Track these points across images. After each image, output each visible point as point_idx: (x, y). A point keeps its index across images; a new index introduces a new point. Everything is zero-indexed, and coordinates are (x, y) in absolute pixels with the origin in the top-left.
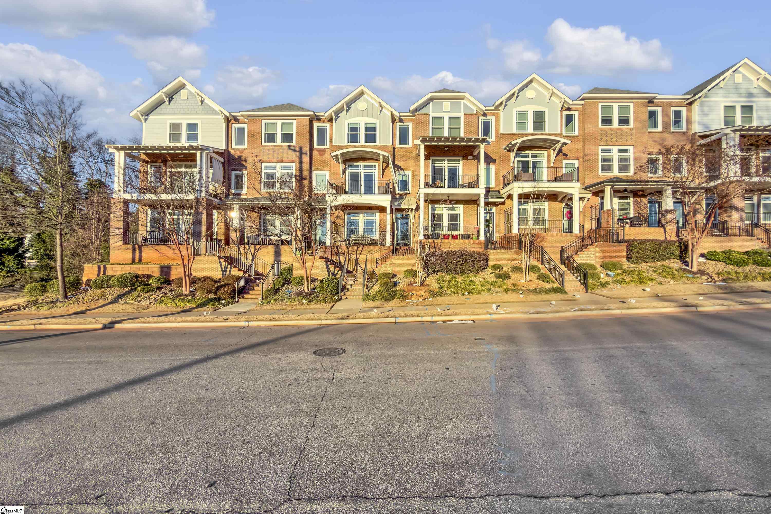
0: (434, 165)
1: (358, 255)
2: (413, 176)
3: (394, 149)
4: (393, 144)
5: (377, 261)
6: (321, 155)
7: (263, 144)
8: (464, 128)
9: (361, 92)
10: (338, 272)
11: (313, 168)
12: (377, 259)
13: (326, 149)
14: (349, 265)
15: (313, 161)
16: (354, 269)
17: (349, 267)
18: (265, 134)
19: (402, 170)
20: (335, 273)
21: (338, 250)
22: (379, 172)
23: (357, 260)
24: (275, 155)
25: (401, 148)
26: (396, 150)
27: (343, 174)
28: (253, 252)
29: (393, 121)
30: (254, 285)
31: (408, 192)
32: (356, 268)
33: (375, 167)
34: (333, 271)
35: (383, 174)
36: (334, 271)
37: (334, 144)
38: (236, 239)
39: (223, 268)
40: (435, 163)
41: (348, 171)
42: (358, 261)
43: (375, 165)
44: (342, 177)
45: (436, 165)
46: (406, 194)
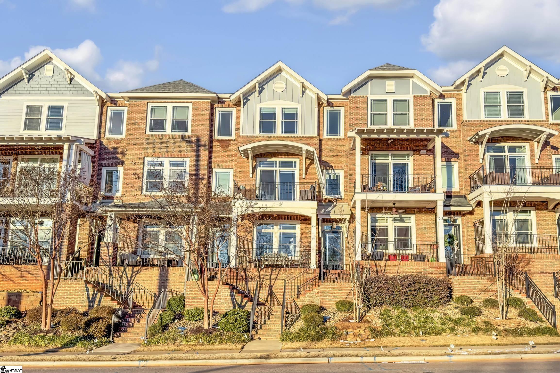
0: (373, 161)
1: (273, 281)
2: (346, 175)
3: (320, 140)
4: (319, 135)
5: (298, 289)
6: (224, 148)
7: (148, 133)
8: (415, 113)
9: (278, 69)
10: (246, 303)
11: (213, 165)
12: (298, 286)
13: (231, 140)
14: (260, 294)
15: (213, 156)
16: (267, 300)
17: (260, 297)
18: (151, 120)
19: (332, 167)
20: (243, 304)
21: (245, 273)
22: (301, 170)
23: (271, 287)
24: (163, 147)
25: (330, 139)
26: (323, 142)
27: (253, 173)
28: (129, 276)
29: (320, 105)
30: (132, 320)
31: (339, 196)
32: (269, 299)
33: (295, 165)
34: (239, 302)
35: (306, 174)
36: (242, 301)
37: (241, 134)
38: (108, 258)
39: (91, 296)
40: (375, 160)
41: (259, 169)
42: (273, 289)
43: (295, 162)
44: (251, 176)
45: (377, 161)
46: (336, 200)
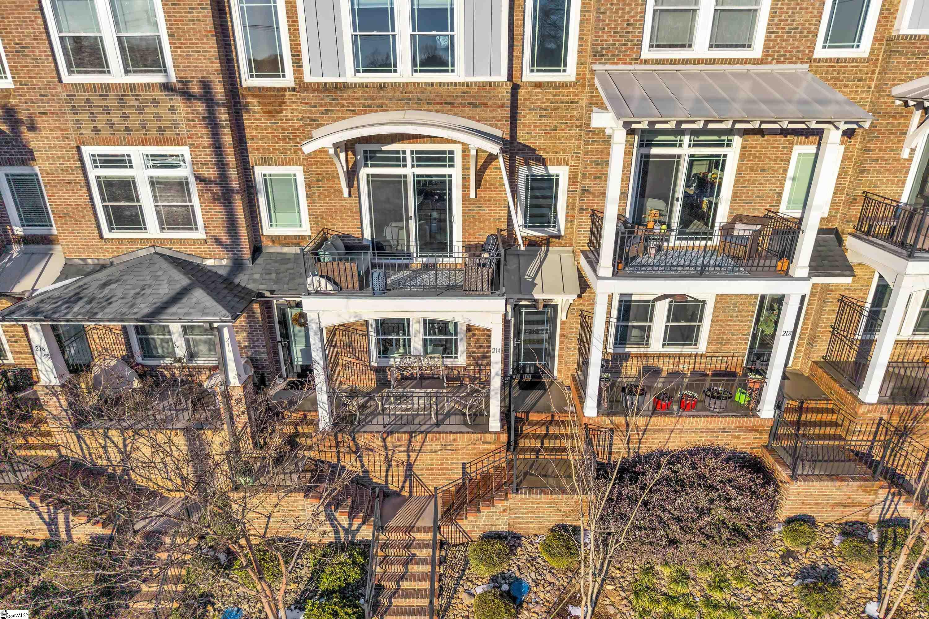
0: (644, 151)
2: (572, 182)
3: (515, 88)
4: (510, 77)
5: (464, 468)
6: (270, 114)
7: (67, 78)
11: (252, 158)
12: (464, 464)
13: (283, 90)
15: (248, 136)
16: (403, 487)
17: (390, 481)
18: (62, 39)
19: (542, 161)
20: (354, 528)
21: (355, 442)
22: (465, 177)
23: (409, 466)
24: (115, 120)
25: (539, 85)
26: (522, 93)
27: (350, 186)
31: (552, 231)
32: (407, 485)
33: (452, 159)
34: (346, 524)
35: (478, 186)
36: (351, 525)
37: (308, 79)
39: (46, 516)
40: (650, 146)
41: (364, 172)
43: (452, 152)
44: (346, 194)
45: (654, 151)
46: (547, 241)
